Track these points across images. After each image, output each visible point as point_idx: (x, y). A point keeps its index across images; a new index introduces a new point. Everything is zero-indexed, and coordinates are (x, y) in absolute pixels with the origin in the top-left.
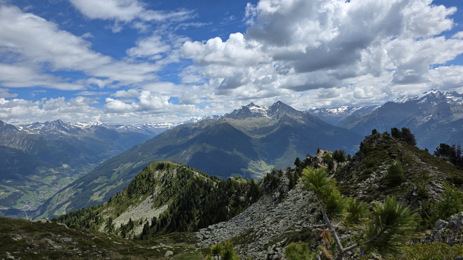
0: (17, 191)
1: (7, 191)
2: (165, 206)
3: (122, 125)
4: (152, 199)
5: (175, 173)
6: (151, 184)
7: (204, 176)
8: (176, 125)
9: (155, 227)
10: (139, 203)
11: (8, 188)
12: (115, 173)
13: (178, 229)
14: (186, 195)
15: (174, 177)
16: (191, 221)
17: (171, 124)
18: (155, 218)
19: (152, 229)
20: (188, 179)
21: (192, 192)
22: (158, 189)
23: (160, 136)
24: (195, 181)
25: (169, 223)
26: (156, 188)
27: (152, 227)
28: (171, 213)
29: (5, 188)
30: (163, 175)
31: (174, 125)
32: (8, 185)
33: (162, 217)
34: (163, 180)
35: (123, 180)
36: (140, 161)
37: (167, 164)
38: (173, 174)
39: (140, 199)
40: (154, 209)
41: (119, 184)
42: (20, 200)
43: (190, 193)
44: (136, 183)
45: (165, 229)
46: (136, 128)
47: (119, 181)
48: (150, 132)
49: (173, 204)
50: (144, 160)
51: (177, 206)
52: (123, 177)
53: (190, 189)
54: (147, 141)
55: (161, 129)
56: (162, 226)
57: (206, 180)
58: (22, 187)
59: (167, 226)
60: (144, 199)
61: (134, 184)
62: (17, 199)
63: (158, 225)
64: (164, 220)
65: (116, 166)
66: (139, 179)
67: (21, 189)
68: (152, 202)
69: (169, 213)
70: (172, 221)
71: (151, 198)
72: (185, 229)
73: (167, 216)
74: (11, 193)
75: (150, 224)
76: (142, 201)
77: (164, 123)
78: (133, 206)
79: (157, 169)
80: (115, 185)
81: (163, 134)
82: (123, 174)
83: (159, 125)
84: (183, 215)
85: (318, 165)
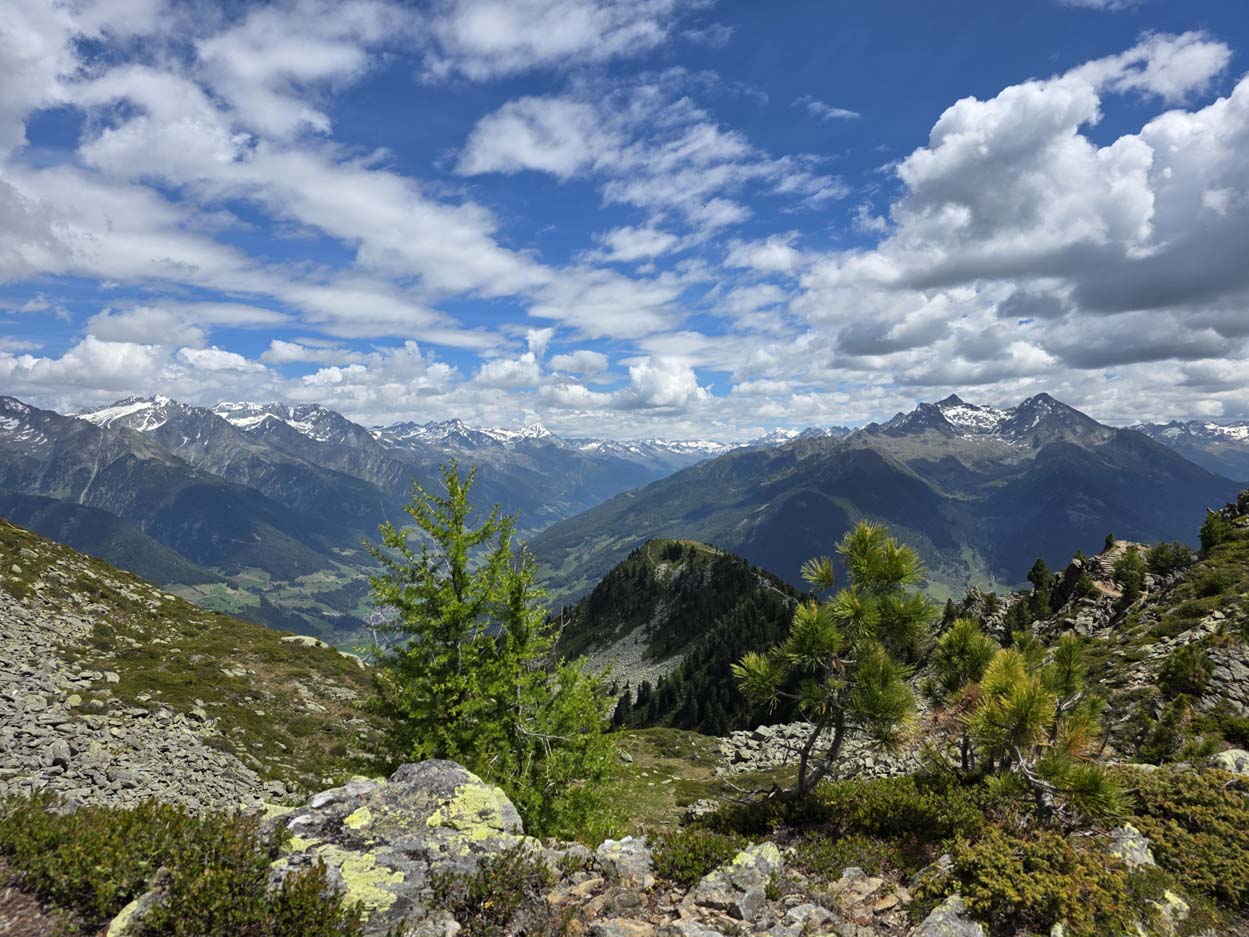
0: (361, 576)
1: (340, 576)
2: (676, 657)
3: (591, 441)
4: (645, 636)
5: (708, 574)
6: (646, 594)
7: (782, 589)
8: (727, 448)
9: (645, 709)
10: (614, 641)
11: (345, 569)
12: (571, 558)
13: (702, 723)
14: (729, 637)
15: (705, 584)
16: (736, 707)
17: (714, 445)
18: (646, 686)
19: (639, 712)
20: (739, 594)
21: (744, 630)
22: (661, 611)
23: (681, 474)
24: (756, 600)
25: (681, 704)
26: (658, 608)
27: (636, 707)
28: (687, 677)
29: (339, 569)
30: (677, 573)
31: (724, 448)
32: (345, 561)
33: (664, 686)
34: (677, 590)
35: (589, 578)
36: (629, 535)
37: (689, 547)
38: (702, 577)
39: (617, 630)
40: (649, 661)
41: (577, 588)
42: (364, 599)
43: (740, 631)
44: (609, 589)
45: (669, 718)
46: (628, 449)
47: (578, 579)
48: (665, 464)
49: (695, 656)
50: (641, 533)
51: (704, 662)
52: (587, 571)
53: (740, 622)
54: (652, 486)
55: (687, 456)
56: (663, 710)
57: (785, 602)
58: (370, 569)
59: (674, 712)
60: (626, 631)
61: (605, 589)
62: (359, 595)
63: (653, 705)
64: (668, 692)
65: (573, 542)
66: (619, 578)
67: (369, 574)
68: (645, 642)
69: (681, 678)
70: (689, 701)
71: (644, 632)
72: (719, 728)
73: (678, 684)
74: (349, 581)
75: (634, 700)
76: (621, 636)
77: (696, 441)
78: (598, 647)
79: (664, 557)
80: (569, 589)
81: (693, 469)
82: (588, 562)
83: (684, 444)
84: (719, 688)
85: (1091, 586)
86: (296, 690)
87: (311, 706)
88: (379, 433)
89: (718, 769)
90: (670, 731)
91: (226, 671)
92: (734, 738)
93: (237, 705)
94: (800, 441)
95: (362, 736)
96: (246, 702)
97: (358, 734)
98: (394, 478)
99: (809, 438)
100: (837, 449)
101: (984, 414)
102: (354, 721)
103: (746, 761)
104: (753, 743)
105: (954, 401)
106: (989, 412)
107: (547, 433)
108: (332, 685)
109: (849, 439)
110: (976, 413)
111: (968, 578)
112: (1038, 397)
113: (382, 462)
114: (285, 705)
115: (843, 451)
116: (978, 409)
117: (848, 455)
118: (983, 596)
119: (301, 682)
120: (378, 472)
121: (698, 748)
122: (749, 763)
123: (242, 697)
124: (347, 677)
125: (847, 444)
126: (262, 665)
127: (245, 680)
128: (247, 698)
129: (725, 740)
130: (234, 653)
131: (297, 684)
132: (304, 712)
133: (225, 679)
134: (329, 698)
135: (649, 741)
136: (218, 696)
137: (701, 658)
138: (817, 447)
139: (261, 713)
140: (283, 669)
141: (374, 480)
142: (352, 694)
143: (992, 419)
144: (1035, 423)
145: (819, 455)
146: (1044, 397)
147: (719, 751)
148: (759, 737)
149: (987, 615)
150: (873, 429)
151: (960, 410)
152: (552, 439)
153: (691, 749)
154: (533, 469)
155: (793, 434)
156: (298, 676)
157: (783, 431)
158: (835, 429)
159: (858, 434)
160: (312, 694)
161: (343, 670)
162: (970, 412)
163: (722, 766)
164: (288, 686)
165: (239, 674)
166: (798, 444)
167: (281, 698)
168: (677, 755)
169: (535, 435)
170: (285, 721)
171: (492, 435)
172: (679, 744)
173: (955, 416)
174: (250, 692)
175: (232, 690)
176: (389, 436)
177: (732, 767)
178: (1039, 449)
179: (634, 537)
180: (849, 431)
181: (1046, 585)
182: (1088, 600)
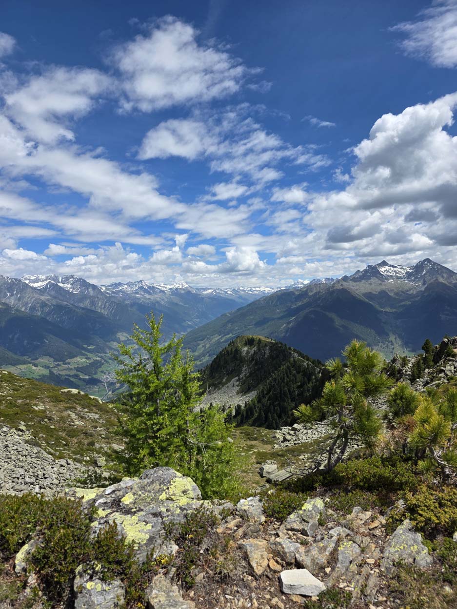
0: (98, 358)
1: (88, 358)
2: (253, 392)
3: (209, 289)
4: (238, 383)
5: (267, 352)
6: (238, 362)
7: (304, 358)
8: (275, 290)
9: (239, 417)
10: (223, 386)
11: (90, 355)
12: (201, 346)
13: (267, 423)
14: (279, 381)
15: (266, 356)
16: (283, 415)
17: (269, 289)
18: (239, 407)
19: (236, 419)
20: (283, 361)
21: (286, 378)
22: (245, 371)
23: (254, 303)
24: (291, 364)
25: (256, 415)
26: (244, 369)
27: (235, 417)
28: (259, 402)
29: (87, 355)
30: (252, 352)
31: (273, 291)
32: (90, 351)
33: (248, 406)
34: (253, 360)
35: (209, 356)
36: (229, 334)
37: (258, 339)
38: (265, 353)
39: (224, 380)
40: (240, 395)
41: (204, 361)
42: (100, 370)
43: (284, 379)
44: (220, 361)
45: (250, 421)
46: (226, 292)
47: (204, 356)
48: (245, 299)
49: (263, 391)
50: (234, 333)
51: (267, 394)
52: (208, 352)
53: (283, 375)
54: (238, 310)
55: (255, 294)
56: (248, 417)
57: (305, 364)
58: (103, 355)
59: (253, 419)
60: (228, 381)
61: (218, 361)
62: (97, 368)
63: (243, 416)
64: (250, 409)
65: (201, 338)
66: (224, 355)
67: (101, 357)
68: (238, 386)
69: (256, 402)
70: (260, 413)
71: (237, 381)
72: (275, 426)
73: (255, 406)
74: (92, 361)
75: (234, 413)
76: (226, 383)
77: (260, 287)
78: (215, 389)
79: (246, 344)
80: (200, 361)
81: (259, 301)
82: (208, 348)
83: (254, 289)
84: (274, 406)
85: (453, 351)
86: (69, 415)
87: (77, 423)
88: (104, 288)
89: (275, 445)
90: (252, 428)
91: (35, 407)
92: (283, 430)
93: (41, 424)
94: (310, 286)
95: (103, 436)
96: (45, 422)
97: (100, 435)
98: (112, 310)
99: (315, 284)
100: (328, 289)
101: (399, 270)
102: (98, 429)
103: (289, 441)
104: (292, 432)
105: (384, 263)
106: (402, 268)
107: (187, 286)
108: (87, 412)
109: (334, 284)
110: (395, 269)
111: (393, 349)
112: (425, 261)
113: (106, 303)
114: (64, 422)
115: (331, 290)
116: (396, 267)
117: (333, 292)
118: (400, 357)
119: (71, 411)
120: (104, 307)
121: (265, 435)
122: (290, 442)
123: (43, 420)
124: (94, 408)
125: (333, 287)
126: (52, 404)
127: (44, 411)
128: (45, 420)
129: (278, 431)
130: (38, 398)
131: (70, 412)
132: (73, 426)
133: (34, 411)
134: (86, 418)
135: (242, 433)
136: (31, 420)
137: (265, 392)
138: (318, 288)
139: (52, 427)
140: (62, 405)
141: (103, 311)
142: (97, 416)
143: (403, 272)
144: (424, 273)
145: (319, 292)
146: (428, 260)
147: (276, 437)
148: (294, 429)
149: (402, 367)
150: (345, 278)
151: (387, 268)
152: (189, 289)
153: (262, 436)
154: (180, 304)
155: (306, 282)
156: (70, 408)
157: (302, 281)
158: (327, 279)
159: (338, 281)
160: (77, 417)
161: (92, 405)
162: (392, 269)
163: (277, 444)
164: (65, 414)
165: (41, 408)
166: (309, 287)
167: (62, 419)
168: (255, 439)
169: (181, 287)
170: (65, 430)
171: (160, 287)
172: (256, 434)
173: (385, 271)
174: (46, 417)
175: (38, 416)
176: (108, 289)
177: (282, 444)
178: (426, 286)
179: (231, 335)
180: (334, 280)
181: (431, 351)
182: (451, 358)
